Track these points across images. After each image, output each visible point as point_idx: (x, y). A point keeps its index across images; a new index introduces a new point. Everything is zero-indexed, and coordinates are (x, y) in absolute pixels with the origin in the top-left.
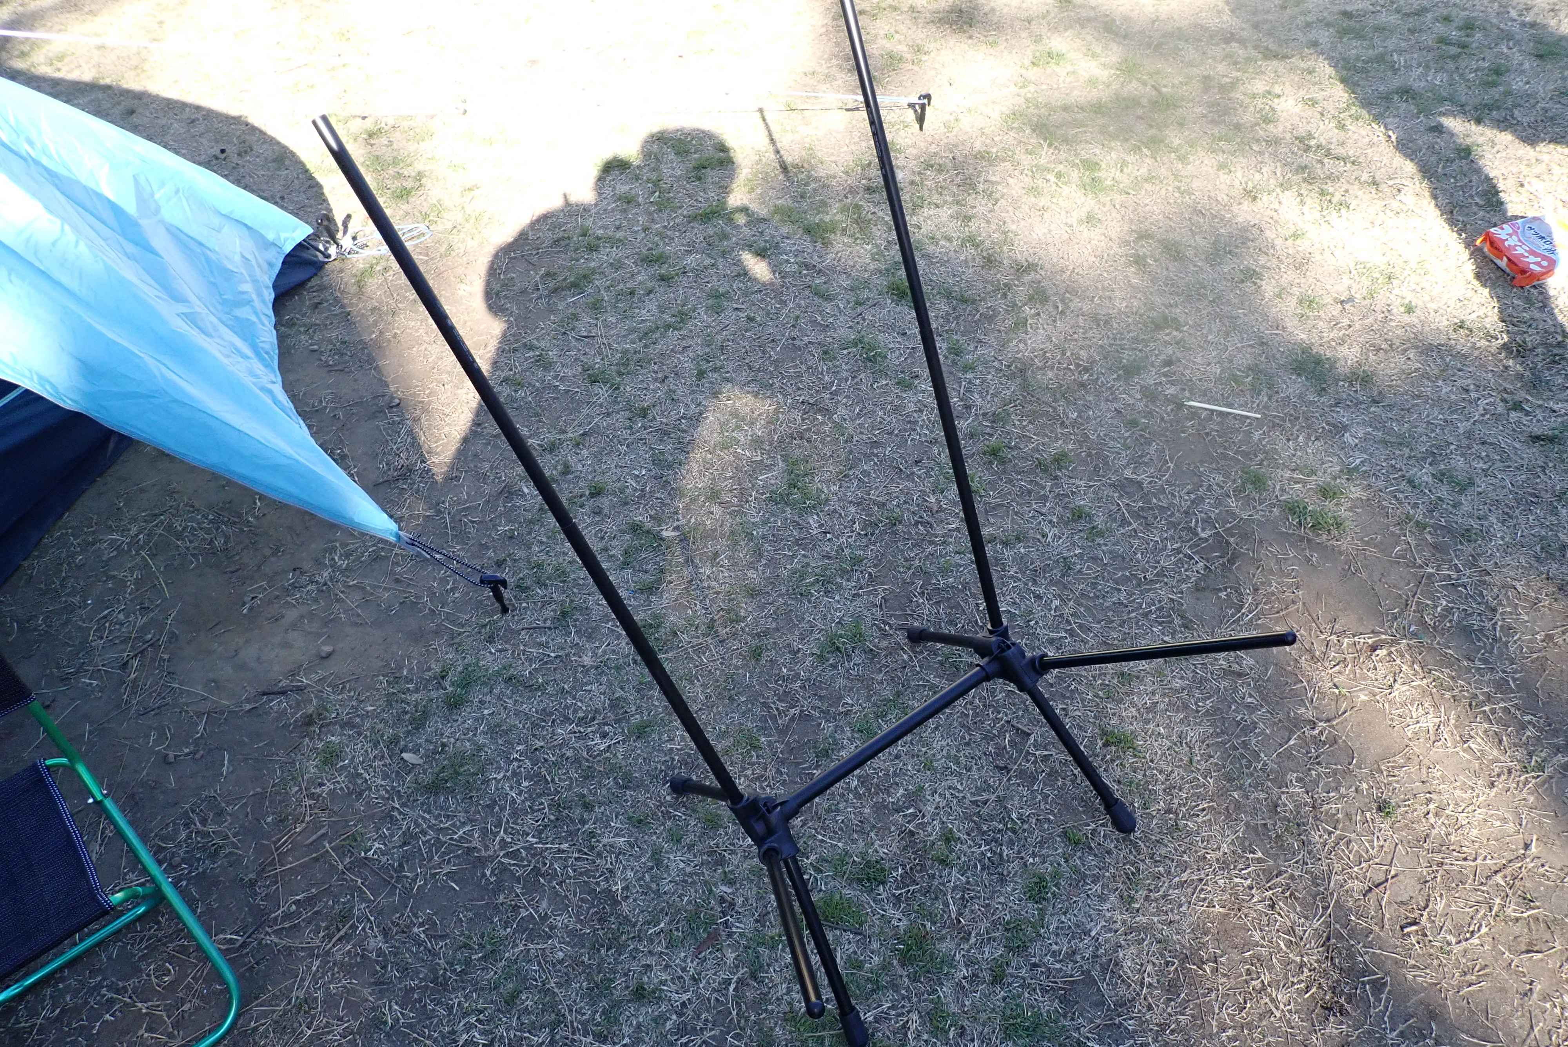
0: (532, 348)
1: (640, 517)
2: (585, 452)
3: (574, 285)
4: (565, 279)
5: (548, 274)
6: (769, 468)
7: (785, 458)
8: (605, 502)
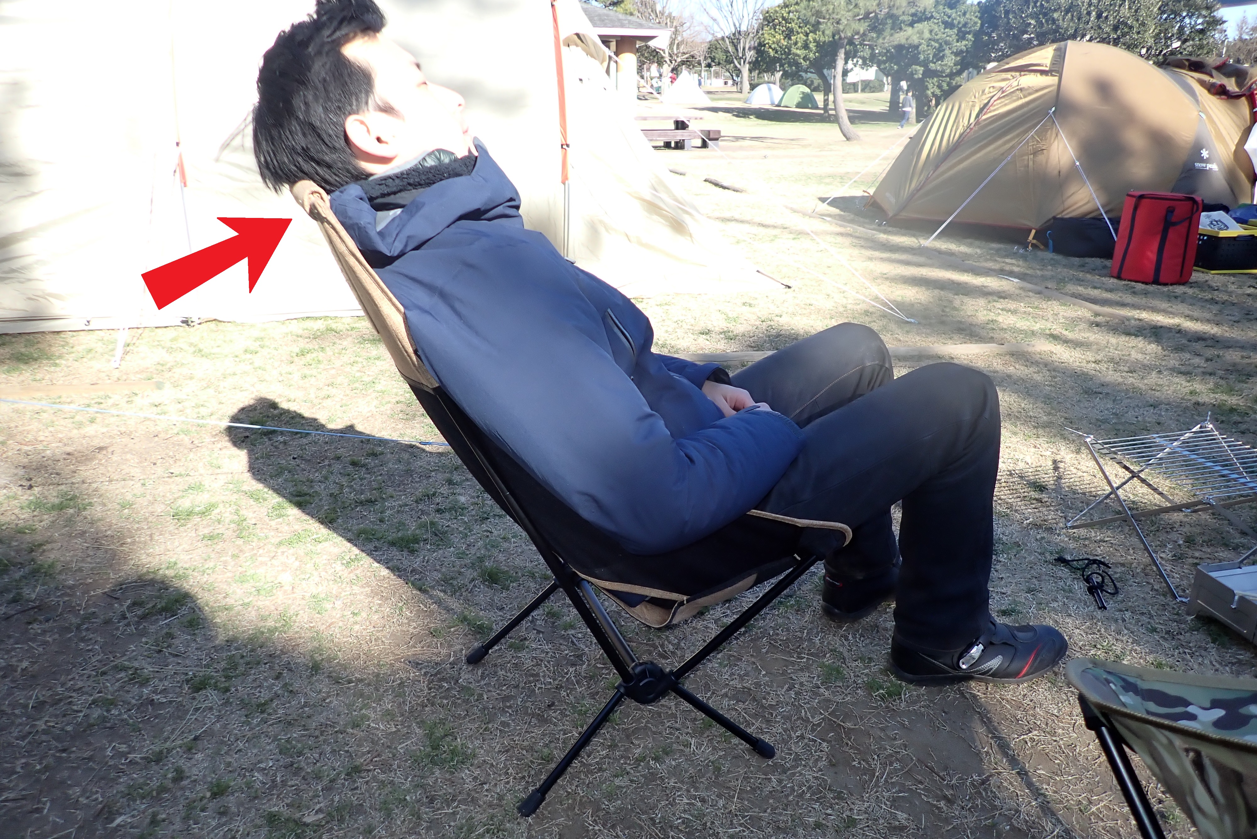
0: (124, 669)
1: (277, 807)
2: (199, 756)
3: (164, 609)
4: (154, 606)
5: (134, 604)
6: (407, 736)
7: (421, 724)
8: (231, 801)
